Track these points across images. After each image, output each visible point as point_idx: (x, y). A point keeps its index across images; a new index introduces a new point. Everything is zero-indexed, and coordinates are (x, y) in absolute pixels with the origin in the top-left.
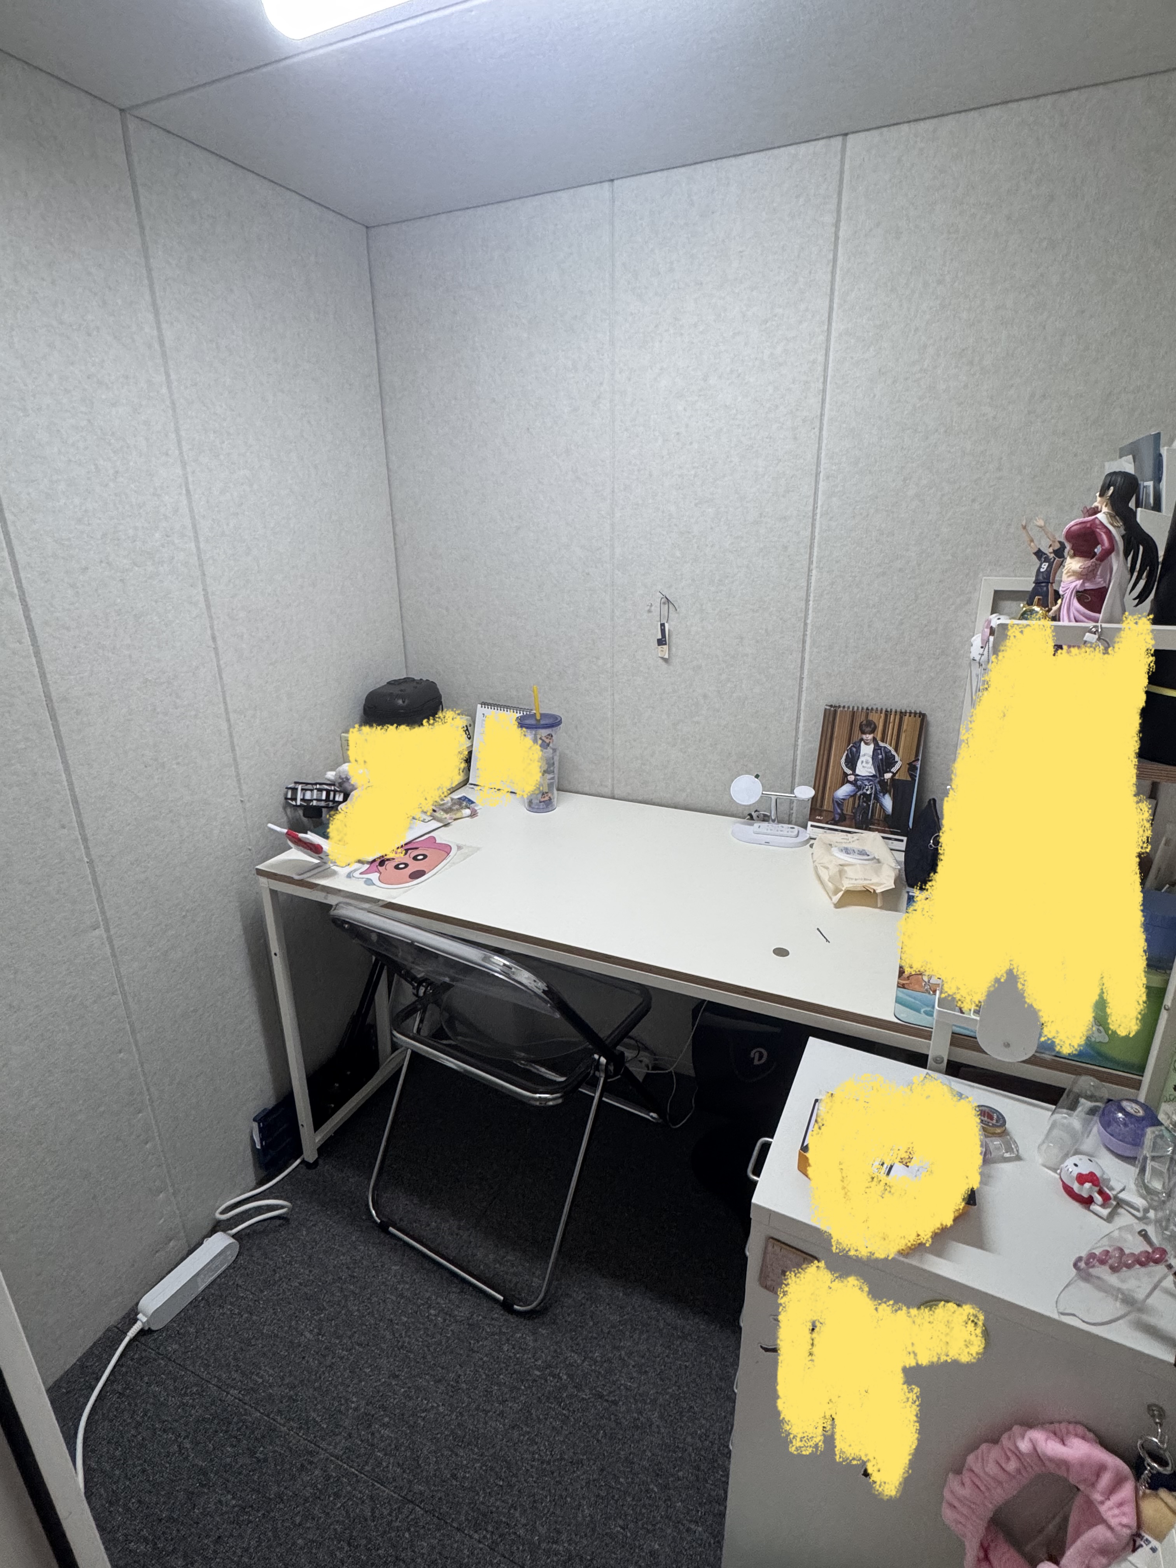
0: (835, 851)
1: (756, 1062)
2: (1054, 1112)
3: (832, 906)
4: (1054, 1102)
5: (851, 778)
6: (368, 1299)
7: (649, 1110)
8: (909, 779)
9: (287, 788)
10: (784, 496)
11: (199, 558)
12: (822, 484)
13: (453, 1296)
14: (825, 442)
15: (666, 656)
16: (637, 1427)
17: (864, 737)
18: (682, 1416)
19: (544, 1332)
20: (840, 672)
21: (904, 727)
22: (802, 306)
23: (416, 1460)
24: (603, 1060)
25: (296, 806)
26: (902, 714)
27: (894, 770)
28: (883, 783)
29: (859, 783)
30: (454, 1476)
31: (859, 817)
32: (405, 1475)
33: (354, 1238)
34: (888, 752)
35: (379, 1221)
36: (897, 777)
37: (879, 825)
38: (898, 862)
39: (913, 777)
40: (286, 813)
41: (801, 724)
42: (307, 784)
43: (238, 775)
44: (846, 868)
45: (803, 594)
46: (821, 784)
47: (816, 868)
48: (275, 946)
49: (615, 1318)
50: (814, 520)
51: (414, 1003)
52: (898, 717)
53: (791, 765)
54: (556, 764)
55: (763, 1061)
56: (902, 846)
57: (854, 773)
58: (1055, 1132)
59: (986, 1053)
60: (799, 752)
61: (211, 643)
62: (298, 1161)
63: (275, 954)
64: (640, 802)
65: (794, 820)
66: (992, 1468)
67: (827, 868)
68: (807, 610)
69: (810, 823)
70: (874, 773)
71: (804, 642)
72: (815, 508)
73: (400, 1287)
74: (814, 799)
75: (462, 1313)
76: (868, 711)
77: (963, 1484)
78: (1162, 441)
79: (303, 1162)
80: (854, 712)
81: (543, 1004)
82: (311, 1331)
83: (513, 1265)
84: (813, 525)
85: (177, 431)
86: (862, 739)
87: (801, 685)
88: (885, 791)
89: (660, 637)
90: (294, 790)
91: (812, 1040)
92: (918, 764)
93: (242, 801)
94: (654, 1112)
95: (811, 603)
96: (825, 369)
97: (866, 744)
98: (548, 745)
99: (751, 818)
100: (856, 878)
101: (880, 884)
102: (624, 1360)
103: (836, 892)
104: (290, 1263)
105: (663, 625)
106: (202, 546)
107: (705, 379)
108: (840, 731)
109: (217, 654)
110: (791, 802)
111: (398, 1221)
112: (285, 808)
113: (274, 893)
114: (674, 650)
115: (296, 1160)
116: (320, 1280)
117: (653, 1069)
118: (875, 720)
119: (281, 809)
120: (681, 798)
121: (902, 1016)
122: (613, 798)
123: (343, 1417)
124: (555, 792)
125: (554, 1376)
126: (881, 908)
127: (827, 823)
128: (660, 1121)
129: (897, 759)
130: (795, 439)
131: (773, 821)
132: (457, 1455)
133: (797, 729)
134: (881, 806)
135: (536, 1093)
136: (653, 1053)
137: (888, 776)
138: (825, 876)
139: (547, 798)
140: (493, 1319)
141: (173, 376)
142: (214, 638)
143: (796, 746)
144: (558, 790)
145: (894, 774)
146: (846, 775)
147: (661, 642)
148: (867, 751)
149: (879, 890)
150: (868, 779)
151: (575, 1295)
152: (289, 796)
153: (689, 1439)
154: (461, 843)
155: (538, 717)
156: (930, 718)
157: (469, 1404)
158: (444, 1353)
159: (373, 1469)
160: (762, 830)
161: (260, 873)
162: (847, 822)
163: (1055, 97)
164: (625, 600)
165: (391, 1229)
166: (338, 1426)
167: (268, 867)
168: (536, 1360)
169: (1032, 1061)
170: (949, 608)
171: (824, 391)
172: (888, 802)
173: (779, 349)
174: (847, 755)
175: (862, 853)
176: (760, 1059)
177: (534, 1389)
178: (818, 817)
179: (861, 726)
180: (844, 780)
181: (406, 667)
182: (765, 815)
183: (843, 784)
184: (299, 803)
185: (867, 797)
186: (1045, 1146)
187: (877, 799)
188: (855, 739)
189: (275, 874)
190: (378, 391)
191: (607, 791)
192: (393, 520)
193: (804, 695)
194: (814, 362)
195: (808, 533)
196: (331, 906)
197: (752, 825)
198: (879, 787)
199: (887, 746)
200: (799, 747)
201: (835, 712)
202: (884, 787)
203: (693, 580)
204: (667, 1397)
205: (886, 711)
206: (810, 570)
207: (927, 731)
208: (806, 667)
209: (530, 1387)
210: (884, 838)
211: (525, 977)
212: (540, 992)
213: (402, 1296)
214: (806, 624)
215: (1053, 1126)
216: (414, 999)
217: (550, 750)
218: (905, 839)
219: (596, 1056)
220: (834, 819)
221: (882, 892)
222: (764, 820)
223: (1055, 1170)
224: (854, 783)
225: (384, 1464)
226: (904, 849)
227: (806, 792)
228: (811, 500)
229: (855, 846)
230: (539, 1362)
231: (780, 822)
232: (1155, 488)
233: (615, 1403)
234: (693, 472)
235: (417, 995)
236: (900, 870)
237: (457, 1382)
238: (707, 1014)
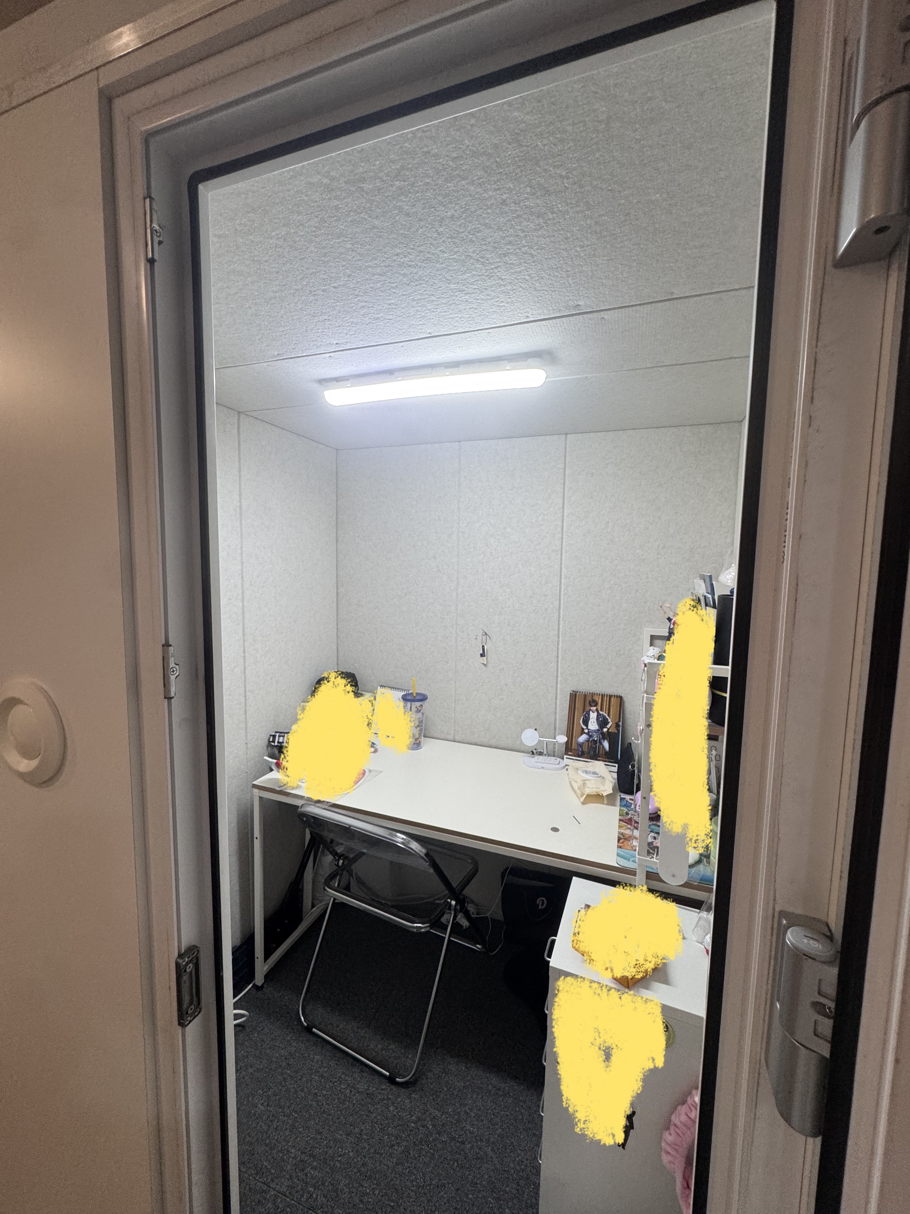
0: (580, 772)
1: (540, 907)
2: (699, 913)
3: (580, 804)
4: (699, 909)
5: (586, 731)
6: (300, 1079)
7: (475, 943)
8: (616, 732)
9: (271, 735)
10: (545, 585)
11: (243, 610)
12: (563, 580)
13: (356, 1075)
14: (564, 561)
15: (485, 663)
16: (477, 1158)
17: (592, 708)
18: (506, 1149)
19: (416, 1096)
20: (577, 673)
21: (612, 704)
22: (550, 501)
23: (336, 1191)
24: (453, 903)
25: (275, 746)
26: (610, 696)
27: (608, 726)
28: (603, 733)
29: (590, 734)
30: (361, 1201)
31: (592, 753)
32: (329, 1203)
33: (289, 1038)
34: (604, 717)
35: (305, 1024)
36: (610, 730)
37: (602, 757)
38: (614, 779)
39: (618, 731)
40: (268, 749)
41: (558, 701)
42: (281, 733)
43: (246, 727)
44: (586, 782)
45: (556, 633)
46: (570, 734)
47: (570, 782)
48: (257, 832)
49: (461, 1084)
50: (560, 597)
51: (336, 870)
52: (608, 698)
53: (553, 723)
54: (424, 721)
55: (545, 905)
56: (616, 769)
57: (587, 728)
58: (701, 922)
59: (664, 882)
60: (557, 716)
61: (242, 654)
62: (250, 986)
63: (257, 838)
64: (470, 744)
65: (556, 753)
66: (683, 1118)
67: (576, 782)
68: (558, 641)
69: (565, 756)
70: (598, 728)
71: (558, 657)
72: (560, 591)
73: (321, 1070)
74: (567, 743)
75: (362, 1087)
76: (593, 694)
77: (670, 1134)
78: (713, 579)
79: (254, 984)
80: (585, 695)
81: (424, 863)
82: (262, 1104)
83: (394, 1052)
84: (560, 600)
85: (242, 548)
86: (590, 710)
87: (557, 679)
88: (604, 739)
89: (482, 652)
90: (274, 736)
91: (574, 878)
92: (621, 724)
93: (246, 743)
94: (479, 944)
95: (560, 638)
96: (562, 529)
97: (593, 712)
98: (420, 711)
99: (533, 753)
100: (592, 787)
101: (605, 791)
102: (467, 1113)
103: (582, 795)
104: (247, 1057)
105: (483, 646)
106: (245, 604)
107: (505, 529)
108: (579, 705)
109: (244, 660)
110: (555, 744)
111: (318, 1025)
112: (267, 747)
113: (261, 798)
114: (489, 659)
115: (249, 984)
116: (267, 1068)
117: (477, 915)
118: (597, 700)
119: (265, 748)
120: (493, 742)
121: (621, 863)
122: (454, 741)
123: (286, 1164)
124: (423, 738)
125: (423, 1127)
126: (607, 804)
127: (575, 756)
128: (482, 950)
129: (609, 720)
130: (549, 559)
131: (545, 755)
132: (362, 1186)
133: (556, 703)
134: (603, 746)
135: (414, 923)
136: (477, 905)
137: (605, 730)
138: (576, 786)
139: (418, 742)
140: (382, 1089)
141: (243, 522)
142: (244, 651)
143: (556, 713)
144: (425, 736)
145: (608, 729)
146: (583, 729)
147: (482, 655)
148: (593, 716)
149: (605, 794)
150: (595, 731)
151: (434, 1070)
152: (271, 740)
153: (512, 1165)
154: (371, 768)
155: (415, 695)
156: (625, 699)
157: (369, 1149)
158: (352, 1115)
159: (307, 1200)
160: (540, 760)
161: (255, 786)
162: (586, 755)
163: (655, 429)
164: (463, 632)
165: (314, 1030)
166: (282, 1170)
167: (259, 782)
168: (412, 1116)
169: (686, 885)
170: (629, 643)
171: (562, 538)
172: (606, 744)
173: (540, 518)
174: (583, 719)
175: (595, 773)
176: (542, 905)
177: (411, 1136)
178: (570, 753)
179: (589, 702)
180: (583, 732)
181: (338, 664)
182: (540, 752)
183: (582, 734)
184: (276, 744)
185: (595, 742)
186: (696, 929)
187: (600, 743)
188: (587, 709)
189: (265, 787)
190: (335, 523)
191: (451, 737)
192: (337, 586)
193: (559, 686)
194: (557, 525)
195: (557, 603)
196: (298, 807)
197: (534, 757)
198: (601, 736)
199: (604, 713)
200: (558, 714)
201: (576, 695)
202: (604, 736)
203: (499, 623)
204: (496, 1136)
205: (602, 695)
206: (559, 621)
207: (624, 706)
208: (559, 671)
209: (409, 1135)
210: (606, 765)
211: (415, 846)
212: (423, 855)
213: (322, 1076)
214: (558, 648)
215: (700, 918)
216: (336, 868)
217: (420, 714)
218: (617, 765)
219: (449, 900)
220: (578, 754)
221: (607, 795)
222: (540, 755)
223: (702, 943)
224: (588, 734)
225: (314, 1196)
226: (616, 771)
227: (562, 739)
228: (558, 587)
229: (590, 769)
230: (414, 1118)
231: (549, 756)
232: (712, 597)
233: (463, 1143)
234: (499, 571)
235: (338, 865)
236: (615, 783)
237: (361, 1134)
238: (510, 876)
